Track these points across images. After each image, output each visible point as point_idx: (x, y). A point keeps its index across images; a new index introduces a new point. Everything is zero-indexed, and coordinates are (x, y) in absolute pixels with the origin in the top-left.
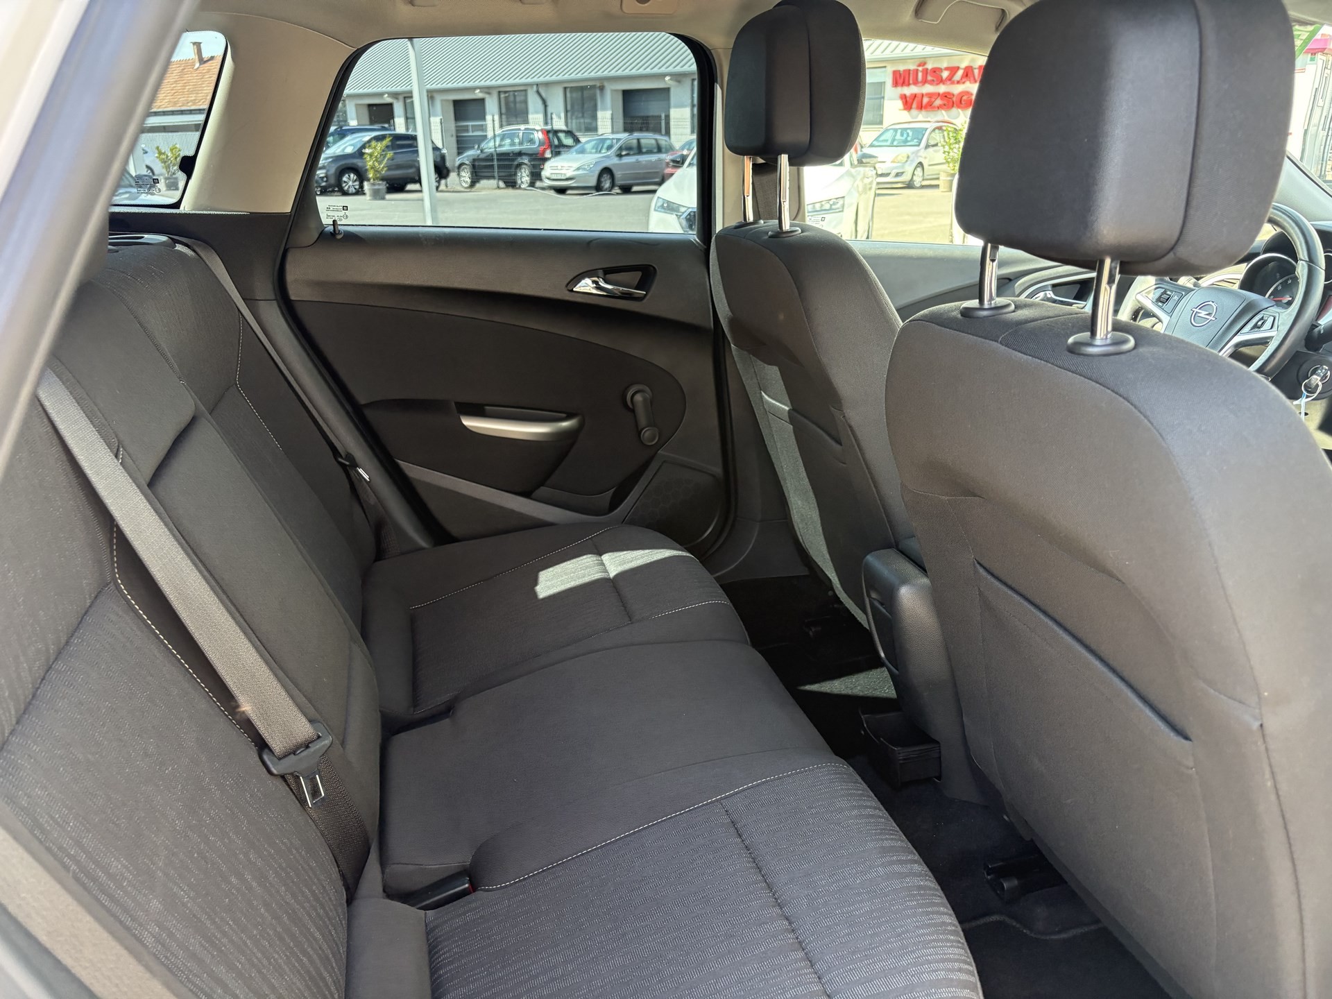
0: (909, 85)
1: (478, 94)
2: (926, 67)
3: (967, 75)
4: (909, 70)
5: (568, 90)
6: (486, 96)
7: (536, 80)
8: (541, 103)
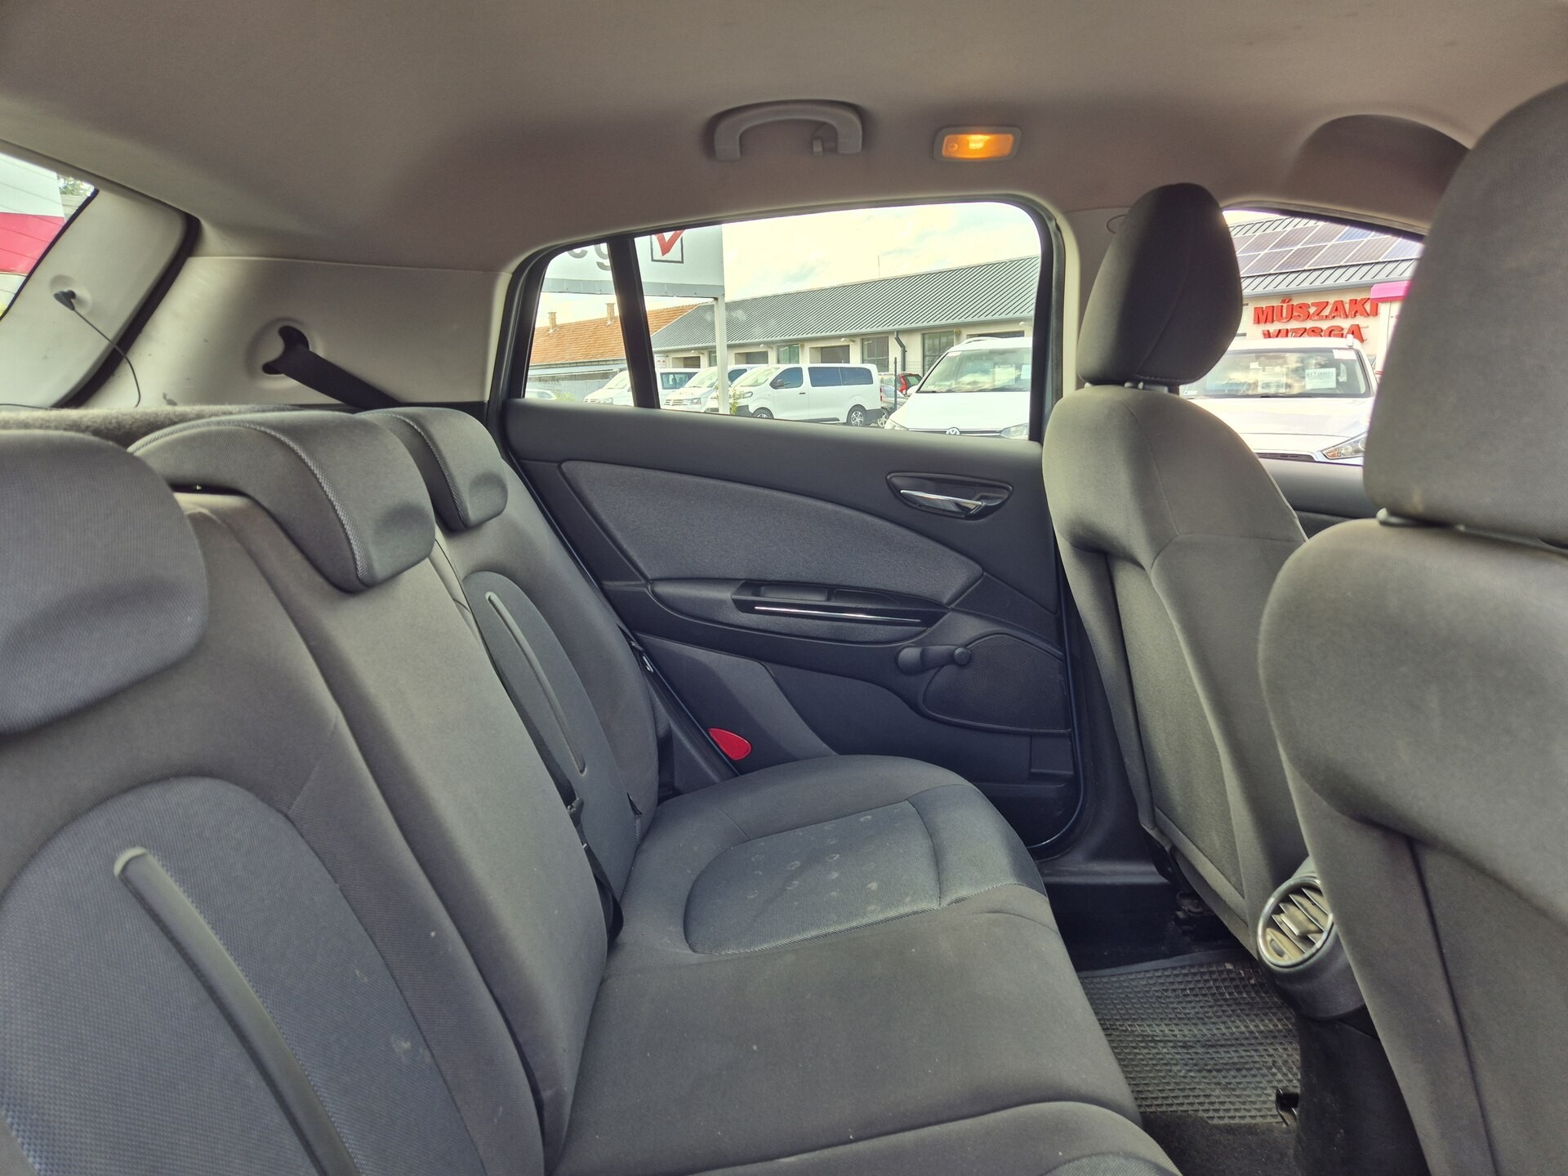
0: (1273, 321)
1: (842, 342)
2: (1291, 303)
3: (1336, 310)
4: (1273, 307)
5: (927, 336)
6: (851, 344)
7: (896, 327)
8: (899, 349)
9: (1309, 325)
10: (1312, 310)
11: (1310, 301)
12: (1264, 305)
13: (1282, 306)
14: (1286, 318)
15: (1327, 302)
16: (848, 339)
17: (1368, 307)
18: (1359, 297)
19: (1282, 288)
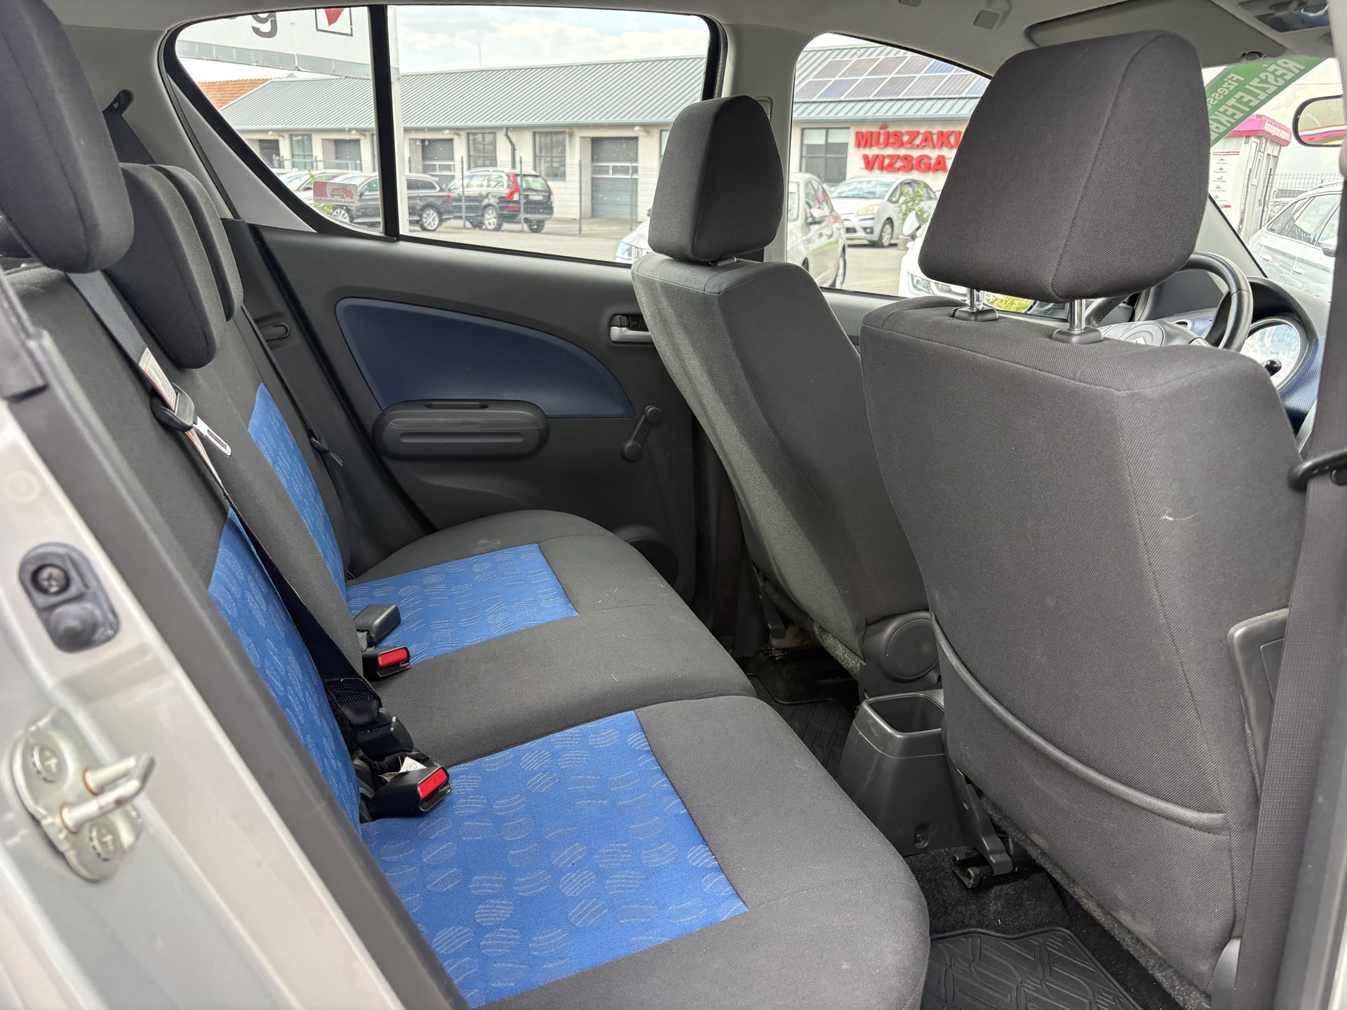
0: (871, 146)
1: (447, 134)
2: (887, 130)
3: (926, 140)
4: (872, 133)
5: (538, 135)
6: (455, 137)
7: (505, 123)
8: (509, 146)
9: (902, 152)
10: (906, 138)
11: (904, 129)
12: (864, 130)
13: (879, 133)
14: (884, 143)
15: (918, 133)
16: (452, 132)
17: (952, 140)
18: (945, 129)
19: (881, 114)
